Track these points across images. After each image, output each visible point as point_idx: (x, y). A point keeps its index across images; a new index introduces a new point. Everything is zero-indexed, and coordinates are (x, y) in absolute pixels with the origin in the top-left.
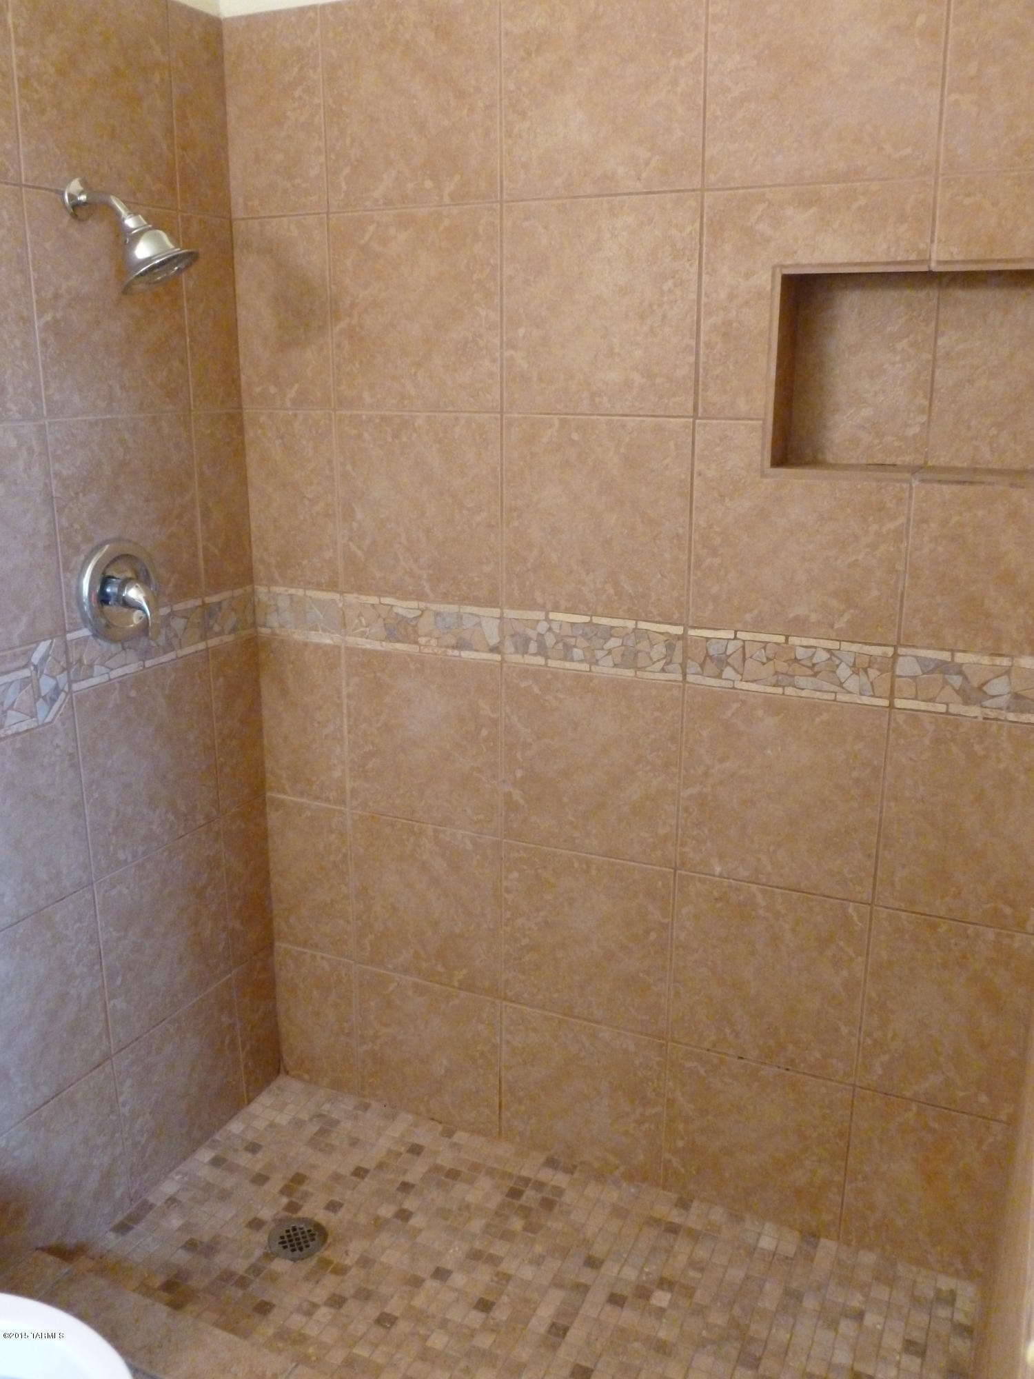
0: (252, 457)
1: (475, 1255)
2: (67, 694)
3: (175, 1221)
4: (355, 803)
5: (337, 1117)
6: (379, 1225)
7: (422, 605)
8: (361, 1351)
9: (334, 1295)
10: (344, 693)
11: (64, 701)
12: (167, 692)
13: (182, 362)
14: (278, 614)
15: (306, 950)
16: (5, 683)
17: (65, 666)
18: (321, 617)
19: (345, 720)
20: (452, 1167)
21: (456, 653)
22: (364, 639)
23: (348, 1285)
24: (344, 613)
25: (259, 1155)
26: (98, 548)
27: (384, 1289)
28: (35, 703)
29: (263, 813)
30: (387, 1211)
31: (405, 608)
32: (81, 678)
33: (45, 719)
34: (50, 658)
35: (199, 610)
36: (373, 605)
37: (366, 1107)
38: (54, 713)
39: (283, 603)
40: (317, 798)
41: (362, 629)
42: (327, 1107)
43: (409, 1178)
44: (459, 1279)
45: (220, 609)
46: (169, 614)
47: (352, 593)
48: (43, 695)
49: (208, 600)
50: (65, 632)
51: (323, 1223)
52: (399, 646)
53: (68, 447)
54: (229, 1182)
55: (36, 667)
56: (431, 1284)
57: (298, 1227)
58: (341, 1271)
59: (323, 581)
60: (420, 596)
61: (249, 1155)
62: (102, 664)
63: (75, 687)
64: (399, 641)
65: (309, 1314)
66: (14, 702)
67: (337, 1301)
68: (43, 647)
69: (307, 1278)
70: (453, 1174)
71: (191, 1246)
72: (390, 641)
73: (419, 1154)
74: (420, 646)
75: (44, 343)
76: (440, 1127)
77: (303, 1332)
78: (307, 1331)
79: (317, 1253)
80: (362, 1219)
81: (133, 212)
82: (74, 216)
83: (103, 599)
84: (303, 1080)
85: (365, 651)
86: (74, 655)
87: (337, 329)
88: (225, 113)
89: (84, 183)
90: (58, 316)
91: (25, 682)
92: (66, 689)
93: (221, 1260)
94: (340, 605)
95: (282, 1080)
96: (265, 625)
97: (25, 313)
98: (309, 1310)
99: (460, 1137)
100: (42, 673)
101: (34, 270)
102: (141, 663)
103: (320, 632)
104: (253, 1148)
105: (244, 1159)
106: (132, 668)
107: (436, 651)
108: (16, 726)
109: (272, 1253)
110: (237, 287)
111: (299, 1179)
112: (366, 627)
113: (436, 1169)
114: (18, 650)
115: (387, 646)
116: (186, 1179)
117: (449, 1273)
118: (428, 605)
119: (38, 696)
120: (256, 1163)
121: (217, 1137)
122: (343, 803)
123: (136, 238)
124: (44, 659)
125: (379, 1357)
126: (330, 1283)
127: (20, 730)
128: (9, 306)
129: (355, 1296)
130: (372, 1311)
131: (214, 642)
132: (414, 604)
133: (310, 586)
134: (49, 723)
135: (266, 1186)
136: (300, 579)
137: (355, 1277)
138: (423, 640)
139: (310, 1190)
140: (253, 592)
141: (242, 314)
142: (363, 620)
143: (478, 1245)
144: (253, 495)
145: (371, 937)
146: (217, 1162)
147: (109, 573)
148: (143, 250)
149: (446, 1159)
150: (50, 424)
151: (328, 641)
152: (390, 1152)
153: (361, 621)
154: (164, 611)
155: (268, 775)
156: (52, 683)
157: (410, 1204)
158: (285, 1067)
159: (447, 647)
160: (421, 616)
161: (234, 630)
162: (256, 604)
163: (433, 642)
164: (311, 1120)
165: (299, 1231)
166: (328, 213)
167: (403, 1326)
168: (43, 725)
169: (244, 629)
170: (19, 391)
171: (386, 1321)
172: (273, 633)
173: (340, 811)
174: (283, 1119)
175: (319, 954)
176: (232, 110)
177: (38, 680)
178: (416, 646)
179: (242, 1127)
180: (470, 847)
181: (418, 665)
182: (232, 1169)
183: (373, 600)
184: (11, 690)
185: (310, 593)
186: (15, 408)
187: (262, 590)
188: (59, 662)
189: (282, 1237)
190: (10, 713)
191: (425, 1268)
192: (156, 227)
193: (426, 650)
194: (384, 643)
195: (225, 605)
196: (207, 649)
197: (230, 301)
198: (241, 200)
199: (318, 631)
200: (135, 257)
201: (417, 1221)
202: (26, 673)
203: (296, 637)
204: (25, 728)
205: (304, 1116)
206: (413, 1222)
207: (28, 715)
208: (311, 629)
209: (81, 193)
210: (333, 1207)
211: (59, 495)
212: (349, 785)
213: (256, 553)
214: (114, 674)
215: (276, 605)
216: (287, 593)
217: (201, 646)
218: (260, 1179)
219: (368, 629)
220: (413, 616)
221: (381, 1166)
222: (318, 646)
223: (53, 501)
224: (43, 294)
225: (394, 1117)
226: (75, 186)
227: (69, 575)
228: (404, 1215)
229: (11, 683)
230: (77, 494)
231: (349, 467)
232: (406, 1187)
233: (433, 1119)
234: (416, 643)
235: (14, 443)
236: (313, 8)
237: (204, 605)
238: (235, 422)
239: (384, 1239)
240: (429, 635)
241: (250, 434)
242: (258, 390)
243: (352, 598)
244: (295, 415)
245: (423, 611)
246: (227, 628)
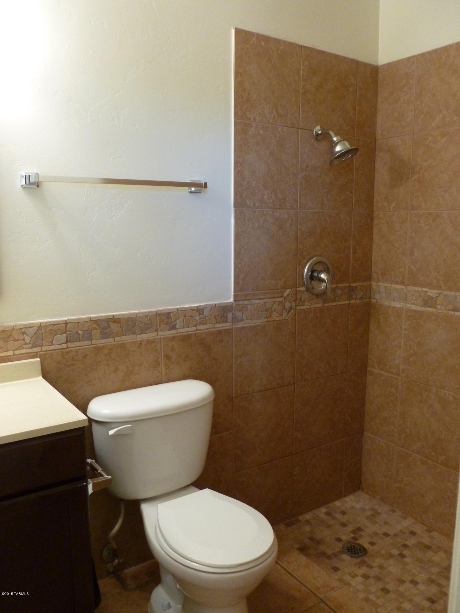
0: (375, 231)
1: (432, 581)
2: (294, 310)
3: (307, 529)
4: (403, 375)
5: (380, 511)
6: (391, 556)
7: (440, 291)
8: (372, 597)
9: (365, 574)
10: (403, 328)
11: (293, 313)
12: (331, 318)
13: (351, 193)
14: (380, 294)
15: (376, 437)
16: (274, 302)
17: (295, 299)
18: (397, 295)
19: (402, 339)
20: (429, 544)
21: (453, 313)
22: (414, 306)
23: (372, 573)
24: (406, 294)
25: (345, 516)
26: (312, 258)
27: (387, 579)
28: (283, 311)
29: (365, 376)
30: (395, 552)
31: (432, 293)
32: (300, 305)
33: (285, 318)
34: (290, 296)
35: (348, 288)
36: (419, 291)
37: (394, 511)
38: (289, 316)
39: (382, 289)
40: (388, 372)
41: (413, 301)
42: (377, 507)
43: (407, 543)
44: (422, 587)
45: (356, 289)
46: (336, 287)
47: (411, 286)
48: (286, 308)
49: (352, 285)
50: (297, 287)
51: (367, 548)
52: (428, 309)
53: (305, 220)
54: (331, 522)
55: (285, 298)
56: (408, 585)
57: (355, 546)
58: (370, 567)
59: (399, 281)
60: (439, 288)
61: (341, 515)
62: (308, 302)
63: (298, 308)
64: (428, 307)
65: (353, 577)
66: (276, 309)
67: (366, 577)
68: (288, 291)
69: (355, 565)
70: (428, 547)
71: (312, 539)
72: (425, 307)
73: (414, 535)
74: (437, 309)
75: (301, 183)
76: (426, 528)
77: (349, 582)
78: (351, 583)
79: (362, 558)
80: (383, 552)
81: (336, 135)
82: (316, 139)
83: (312, 278)
84: (368, 494)
85: (414, 311)
86: (299, 297)
87: (413, 179)
88: (377, 100)
89: (321, 127)
90: (307, 174)
91: (281, 302)
92: (294, 308)
93: (322, 548)
94: (405, 291)
95: (360, 493)
96: (374, 299)
97: (296, 172)
98: (354, 576)
99: (435, 534)
100: (286, 301)
101: (300, 157)
102: (323, 304)
103: (396, 302)
104: (343, 513)
105: (339, 516)
106: (320, 305)
107: (444, 311)
108: (275, 318)
109: (343, 552)
110: (376, 165)
111: (360, 529)
112: (415, 300)
113: (420, 543)
114: (279, 291)
115: (423, 309)
116: (314, 516)
117: (418, 583)
118: (442, 292)
119: (284, 308)
120: (344, 519)
121: (330, 505)
122: (398, 375)
123: (336, 144)
124: (288, 295)
125: (379, 602)
126: (364, 570)
127: (277, 320)
128: (290, 169)
129: (374, 578)
130: (380, 585)
131: (352, 302)
132: (436, 291)
133: (393, 283)
134: (287, 319)
135: (346, 528)
136: (389, 280)
137: (375, 571)
138: (438, 307)
139: (363, 534)
140: (371, 285)
141: (377, 176)
142: (414, 298)
143: (433, 577)
144: (374, 246)
145: (404, 435)
146: (328, 514)
147: (314, 268)
148: (338, 148)
149: (426, 541)
150: (300, 211)
151: (398, 305)
152: (401, 531)
153: (413, 298)
154: (334, 286)
155: (369, 360)
156: (290, 305)
157: (406, 552)
158: (362, 487)
159: (449, 310)
160: (439, 296)
161: (361, 298)
162: (371, 289)
163: (443, 308)
164: (369, 510)
165: (355, 548)
166: (413, 134)
167: (393, 595)
168: (285, 319)
169: (365, 299)
170: (291, 199)
171: (385, 591)
172: (377, 302)
173: (396, 378)
174: (358, 506)
175: (381, 440)
176: (380, 99)
177: (285, 303)
178: (436, 309)
179: (340, 504)
180: (451, 399)
181: (436, 317)
182: (334, 518)
183: (419, 289)
184: (276, 304)
185: (393, 286)
186: (288, 205)
187: (374, 284)
188: (293, 298)
189: (348, 548)
190: (274, 313)
191: (407, 578)
192: (344, 140)
193: (440, 311)
194: (422, 307)
195: (358, 288)
196: (349, 304)
197: (373, 170)
198: (380, 132)
199: (395, 301)
200: (335, 150)
201: (407, 560)
202: (281, 299)
203: (386, 303)
204: (278, 319)
205: (367, 508)
206: (406, 559)
207: (280, 315)
208: (392, 301)
209: (319, 131)
210: (372, 544)
211: (300, 237)
212: (401, 367)
213: (374, 269)
214: (312, 306)
215: (379, 290)
216: (384, 285)
217: (347, 302)
218: (344, 525)
219: (415, 301)
220: (436, 296)
221: (396, 535)
222: (394, 308)
223: (298, 239)
224: (303, 166)
225: (405, 518)
226: (318, 128)
227: (300, 266)
228: (402, 556)
229: (276, 302)
230: (307, 237)
231: (413, 234)
232: (405, 546)
233: (423, 524)
234: (435, 308)
235: (286, 217)
236: (414, 56)
237: (350, 286)
238: (370, 217)
239: (391, 562)
240: (442, 305)
241: (376, 221)
242: (380, 204)
243: (410, 288)
244: (394, 214)
245: (439, 294)
246: (358, 297)
